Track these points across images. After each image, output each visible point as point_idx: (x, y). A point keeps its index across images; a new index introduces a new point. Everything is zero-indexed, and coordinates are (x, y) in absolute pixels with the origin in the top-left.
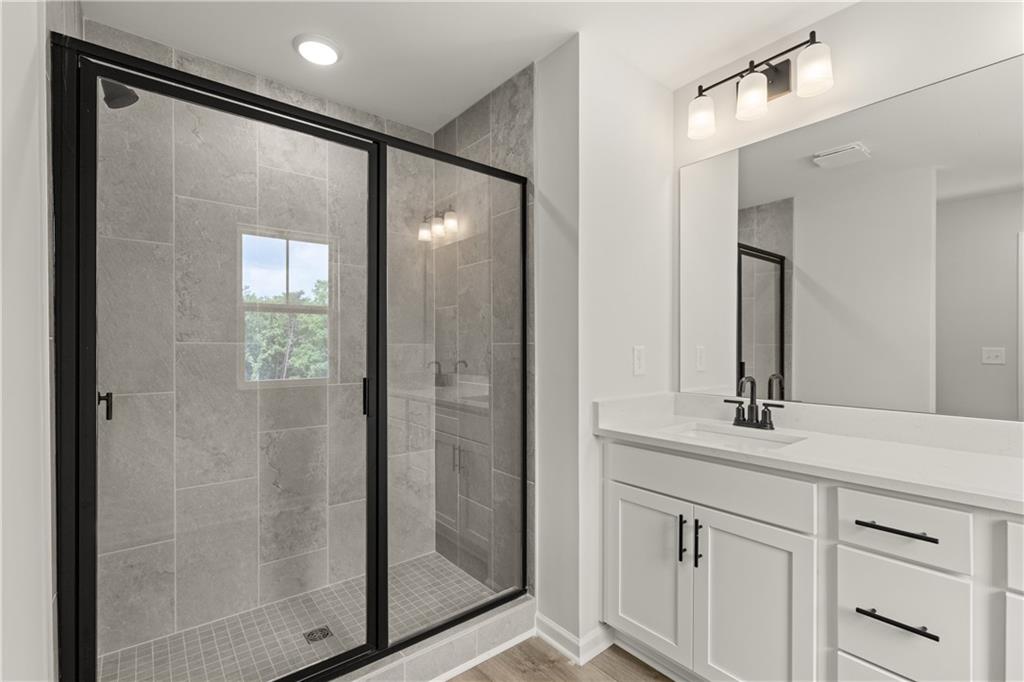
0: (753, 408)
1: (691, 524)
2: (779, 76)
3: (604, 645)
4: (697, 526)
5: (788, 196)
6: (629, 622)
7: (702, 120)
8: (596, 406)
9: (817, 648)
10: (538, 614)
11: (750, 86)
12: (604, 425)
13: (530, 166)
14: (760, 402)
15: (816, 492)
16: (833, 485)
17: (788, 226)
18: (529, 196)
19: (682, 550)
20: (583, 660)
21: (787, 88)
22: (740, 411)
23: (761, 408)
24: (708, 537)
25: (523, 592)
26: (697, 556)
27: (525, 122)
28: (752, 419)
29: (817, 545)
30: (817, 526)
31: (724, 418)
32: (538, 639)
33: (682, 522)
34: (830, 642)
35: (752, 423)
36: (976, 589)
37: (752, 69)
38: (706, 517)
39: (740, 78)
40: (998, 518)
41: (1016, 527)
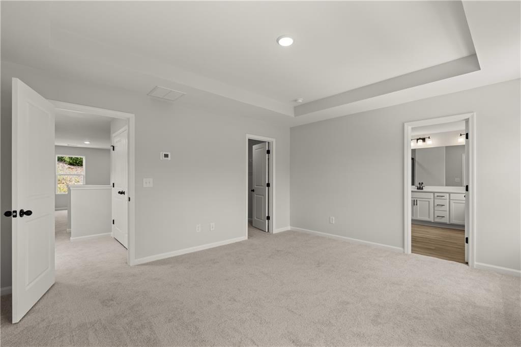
1: (415, 200)
2: (424, 140)
9: (432, 211)
11: (420, 141)
15: (432, 194)
16: (434, 193)
19: (414, 204)
21: (425, 142)
22: (418, 188)
23: (421, 187)
24: (418, 202)
26: (416, 204)
29: (432, 200)
30: (432, 198)
31: (415, 189)
34: (434, 210)
35: (420, 189)
36: (448, 201)
37: (420, 139)
38: (418, 199)
39: (418, 140)
40: (449, 193)
41: (451, 194)
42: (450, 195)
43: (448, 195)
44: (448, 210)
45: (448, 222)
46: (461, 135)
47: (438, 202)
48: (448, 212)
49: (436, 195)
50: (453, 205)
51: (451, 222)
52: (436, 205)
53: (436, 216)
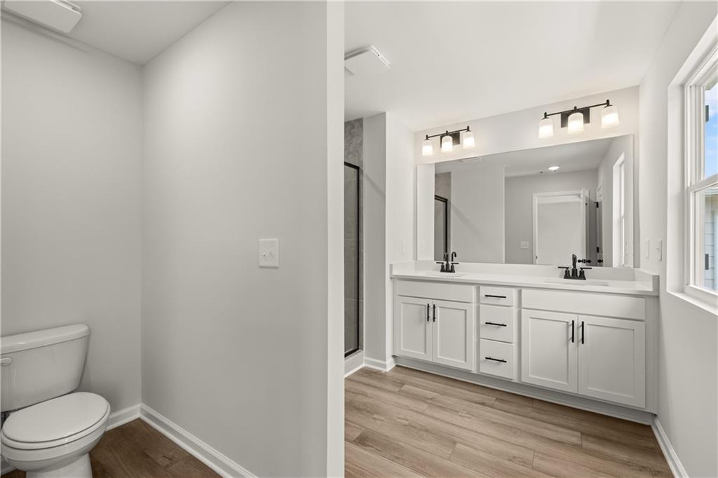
0: (447, 265)
1: (431, 306)
2: (456, 137)
3: (394, 365)
4: (434, 307)
5: (449, 171)
6: (405, 351)
7: (428, 149)
8: (391, 265)
9: (474, 340)
10: (365, 358)
11: (447, 141)
12: (395, 273)
13: (361, 162)
14: (450, 263)
15: (473, 288)
16: (478, 285)
17: (449, 185)
18: (361, 176)
19: (428, 317)
20: (388, 369)
21: (459, 143)
22: (442, 266)
23: (450, 265)
24: (438, 310)
25: (358, 349)
26: (434, 318)
27: (358, 142)
28: (447, 269)
29: (474, 306)
30: (474, 300)
31: (436, 270)
32: (365, 367)
33: (428, 307)
34: (478, 337)
35: (447, 271)
36: (515, 310)
37: (447, 134)
38: (437, 303)
39: (442, 136)
40: (520, 288)
41: (524, 291)
42: (520, 292)
43: (514, 292)
44: (515, 340)
45: (515, 379)
46: (546, 116)
47: (489, 313)
48: (515, 345)
49: (485, 291)
50: (528, 324)
51: (524, 380)
52: (483, 322)
53: (483, 358)
